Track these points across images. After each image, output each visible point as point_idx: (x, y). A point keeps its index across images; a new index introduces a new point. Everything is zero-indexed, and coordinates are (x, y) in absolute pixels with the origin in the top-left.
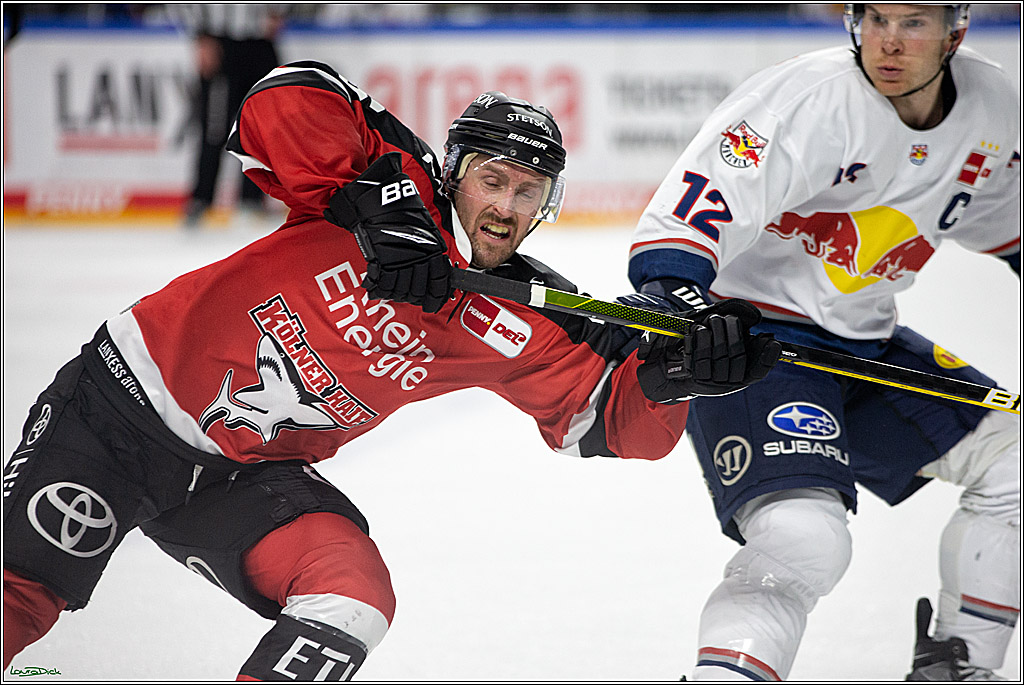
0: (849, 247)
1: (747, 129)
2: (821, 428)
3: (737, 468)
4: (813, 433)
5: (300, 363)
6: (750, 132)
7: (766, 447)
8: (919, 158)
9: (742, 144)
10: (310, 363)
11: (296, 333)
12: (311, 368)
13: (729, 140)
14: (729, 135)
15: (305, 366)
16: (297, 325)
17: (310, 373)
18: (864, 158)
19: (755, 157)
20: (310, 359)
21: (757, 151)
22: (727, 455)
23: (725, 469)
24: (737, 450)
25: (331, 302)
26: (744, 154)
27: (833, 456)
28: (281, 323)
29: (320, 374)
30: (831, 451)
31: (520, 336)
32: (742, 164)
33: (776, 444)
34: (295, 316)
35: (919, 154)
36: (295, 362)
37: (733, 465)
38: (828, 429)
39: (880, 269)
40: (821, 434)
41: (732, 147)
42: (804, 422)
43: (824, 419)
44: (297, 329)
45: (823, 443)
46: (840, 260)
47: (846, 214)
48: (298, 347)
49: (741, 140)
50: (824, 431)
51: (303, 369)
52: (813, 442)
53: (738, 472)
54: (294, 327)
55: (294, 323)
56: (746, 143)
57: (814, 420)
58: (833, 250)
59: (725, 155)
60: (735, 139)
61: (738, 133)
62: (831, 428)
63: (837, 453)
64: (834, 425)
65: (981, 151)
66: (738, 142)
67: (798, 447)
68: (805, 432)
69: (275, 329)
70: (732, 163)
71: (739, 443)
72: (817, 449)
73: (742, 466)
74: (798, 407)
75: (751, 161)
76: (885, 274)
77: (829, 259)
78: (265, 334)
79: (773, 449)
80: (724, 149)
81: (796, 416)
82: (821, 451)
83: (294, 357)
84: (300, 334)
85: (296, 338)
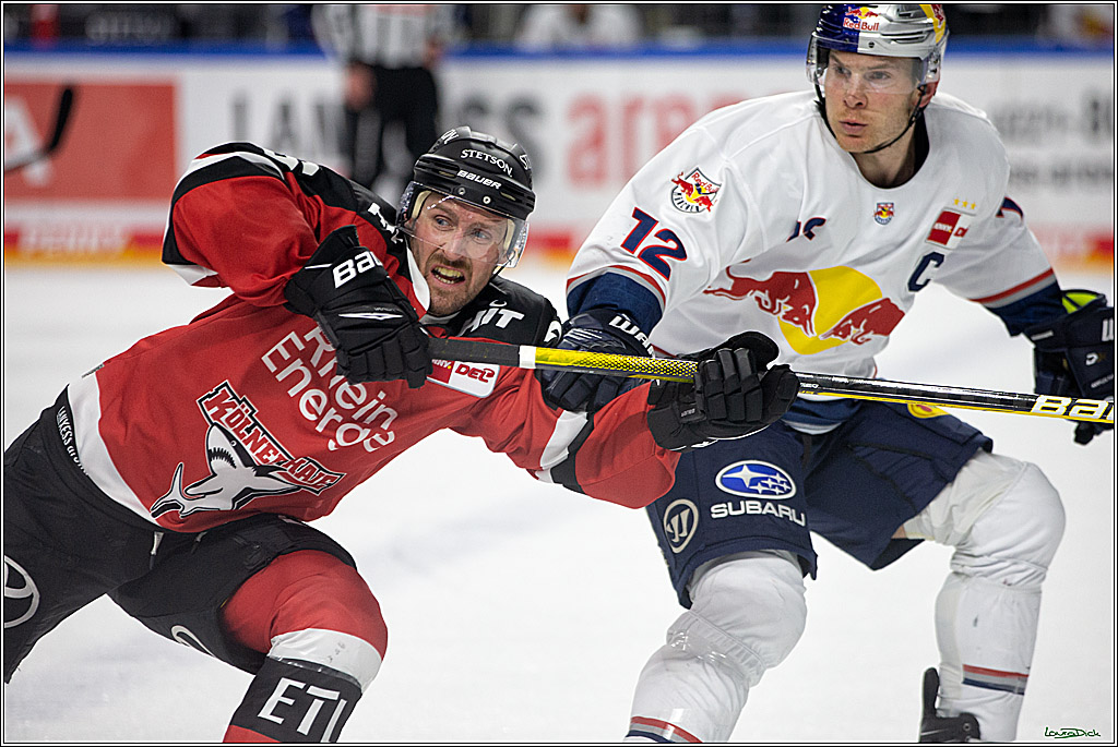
0: (806, 307)
1: (701, 177)
2: (774, 487)
3: (684, 534)
4: (764, 492)
5: (253, 450)
6: (703, 180)
7: (713, 509)
8: (884, 217)
9: (695, 191)
10: (265, 445)
11: (246, 415)
12: (265, 451)
13: (680, 188)
14: (680, 181)
15: (259, 451)
16: (247, 407)
17: (265, 457)
18: (823, 212)
19: (707, 202)
20: (264, 441)
21: (710, 197)
22: (675, 521)
23: (673, 536)
24: (684, 515)
25: (277, 372)
26: (697, 200)
27: (786, 517)
28: (230, 411)
29: (277, 457)
30: (783, 511)
31: (487, 372)
32: (694, 209)
33: (724, 505)
34: (244, 399)
35: (884, 213)
36: (248, 448)
37: (681, 531)
38: (781, 488)
39: (841, 330)
40: (774, 493)
41: (684, 195)
42: (754, 481)
43: (778, 477)
44: (247, 411)
45: (776, 503)
46: (796, 319)
47: (805, 274)
48: (248, 430)
49: (695, 187)
50: (777, 490)
51: (257, 455)
52: (764, 502)
53: (686, 538)
54: (243, 410)
55: (243, 406)
56: (699, 191)
57: (766, 479)
58: (790, 308)
59: (676, 202)
60: (688, 187)
61: (691, 181)
62: (785, 486)
63: (791, 514)
64: (789, 484)
65: (954, 209)
66: (692, 190)
67: (749, 508)
68: (757, 492)
69: (223, 419)
70: (684, 209)
71: (687, 507)
72: (769, 509)
73: (689, 532)
74: (747, 465)
75: (704, 206)
76: (849, 337)
77: (784, 317)
78: (213, 425)
79: (720, 511)
80: (675, 197)
81: (746, 475)
82: (774, 511)
83: (247, 442)
84: (250, 415)
85: (247, 422)
